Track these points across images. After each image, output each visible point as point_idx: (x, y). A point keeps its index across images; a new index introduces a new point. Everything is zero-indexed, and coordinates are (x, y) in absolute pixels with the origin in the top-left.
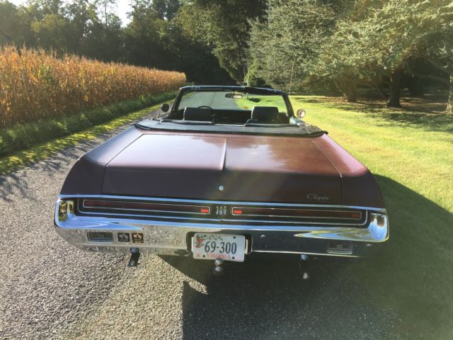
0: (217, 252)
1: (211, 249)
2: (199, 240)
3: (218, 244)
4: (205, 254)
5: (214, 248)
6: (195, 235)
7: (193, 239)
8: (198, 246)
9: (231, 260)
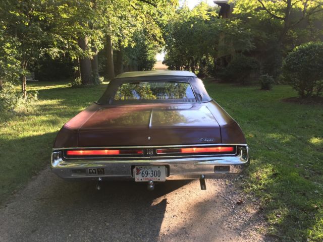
0: (149, 177)
1: (146, 175)
2: (138, 170)
3: (150, 172)
4: (142, 178)
5: (147, 174)
6: (136, 167)
7: (135, 170)
8: (137, 174)
9: (158, 180)
